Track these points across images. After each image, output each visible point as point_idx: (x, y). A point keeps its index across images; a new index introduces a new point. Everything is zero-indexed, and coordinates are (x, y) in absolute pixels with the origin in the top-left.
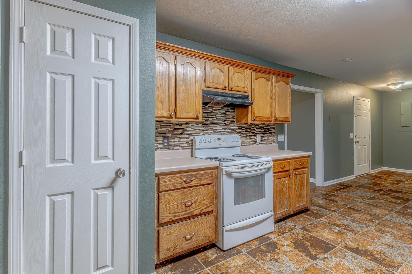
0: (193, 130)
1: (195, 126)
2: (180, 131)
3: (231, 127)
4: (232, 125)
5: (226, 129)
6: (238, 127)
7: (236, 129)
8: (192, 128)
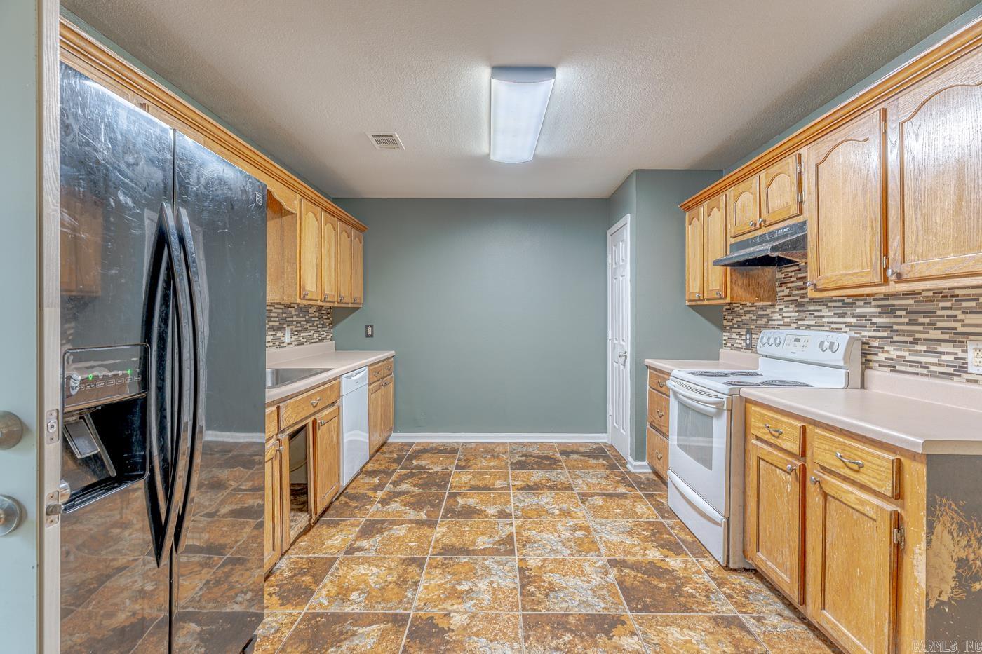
0: (780, 317)
1: (784, 309)
2: (764, 321)
3: (858, 310)
4: (862, 303)
5: (843, 317)
6: (879, 310)
7: (874, 317)
8: (780, 315)
